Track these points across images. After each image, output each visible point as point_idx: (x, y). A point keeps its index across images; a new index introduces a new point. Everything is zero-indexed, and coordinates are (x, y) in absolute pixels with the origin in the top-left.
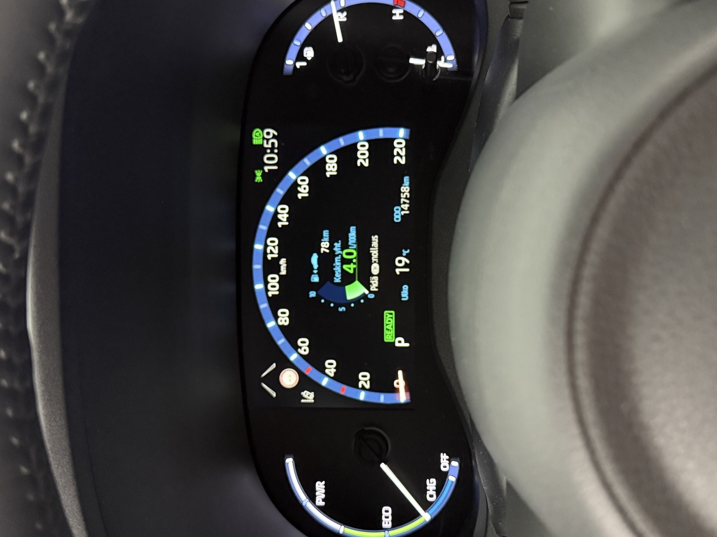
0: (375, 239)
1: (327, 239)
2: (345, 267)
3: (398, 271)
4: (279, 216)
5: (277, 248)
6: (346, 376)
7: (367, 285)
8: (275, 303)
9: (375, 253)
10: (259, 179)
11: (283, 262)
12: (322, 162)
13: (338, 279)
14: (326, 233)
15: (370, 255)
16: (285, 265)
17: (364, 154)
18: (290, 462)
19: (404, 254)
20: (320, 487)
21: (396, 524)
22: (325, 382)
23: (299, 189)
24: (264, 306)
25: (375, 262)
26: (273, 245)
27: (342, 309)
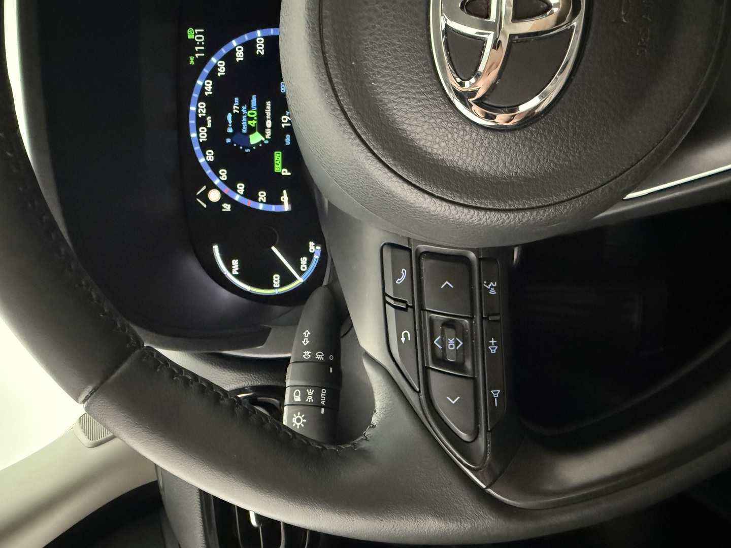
0: (269, 104)
1: (237, 104)
2: (249, 122)
3: (283, 125)
4: (206, 88)
5: (205, 109)
6: (251, 194)
7: (263, 134)
8: (204, 146)
9: (268, 113)
10: (192, 62)
11: (209, 119)
12: (234, 51)
13: (244, 131)
14: (236, 100)
15: (265, 115)
16: (211, 121)
17: (261, 46)
18: (216, 248)
19: (287, 114)
20: (235, 263)
21: (282, 284)
22: (237, 198)
23: (219, 69)
24: (197, 148)
25: (269, 119)
26: (202, 106)
27: (248, 150)
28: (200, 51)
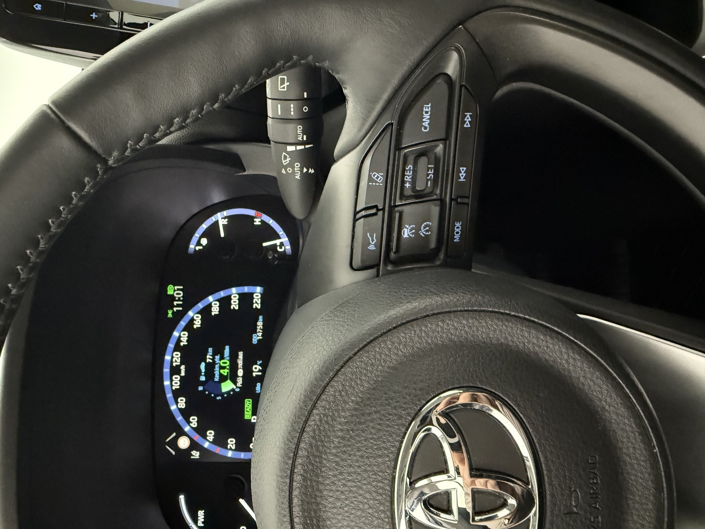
0: (241, 354)
1: (211, 354)
2: (222, 371)
3: (254, 374)
4: (182, 339)
5: (179, 359)
6: (220, 441)
7: (235, 383)
8: (177, 394)
9: (240, 362)
10: (170, 315)
11: (183, 367)
12: (210, 306)
13: (217, 379)
14: (210, 350)
15: (237, 364)
16: (184, 370)
17: (235, 302)
18: (182, 498)
19: (258, 364)
20: (201, 514)
22: (206, 445)
23: (195, 322)
24: (169, 395)
25: (240, 368)
26: (177, 356)
27: (219, 398)
28: (178, 306)
